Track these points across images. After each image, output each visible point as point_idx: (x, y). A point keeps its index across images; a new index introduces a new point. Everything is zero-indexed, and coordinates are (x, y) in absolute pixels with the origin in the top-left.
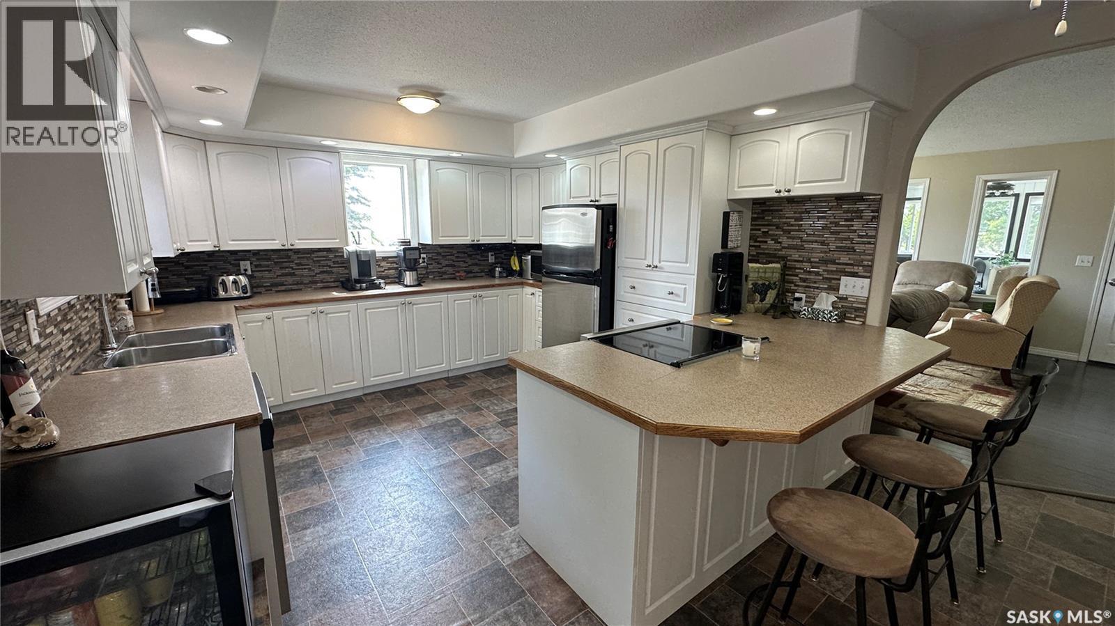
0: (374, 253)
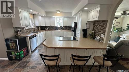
0: (58, 27)
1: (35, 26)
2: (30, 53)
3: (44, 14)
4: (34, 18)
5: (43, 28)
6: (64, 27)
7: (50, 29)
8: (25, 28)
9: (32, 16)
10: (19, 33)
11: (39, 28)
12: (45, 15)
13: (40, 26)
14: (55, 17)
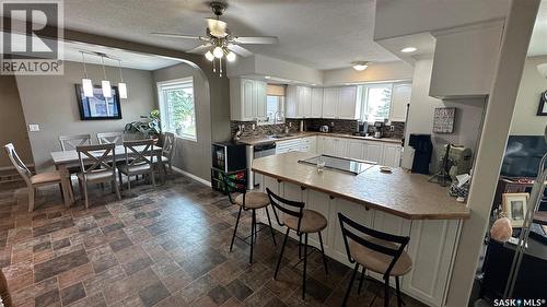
1: (287, 119)
2: (252, 187)
3: (316, 82)
4: (285, 96)
5: (313, 126)
6: (393, 123)
7: (339, 131)
8: (255, 122)
9: (279, 91)
10: (239, 133)
11: (299, 124)
12: (320, 83)
13: (304, 120)
14: (356, 86)
